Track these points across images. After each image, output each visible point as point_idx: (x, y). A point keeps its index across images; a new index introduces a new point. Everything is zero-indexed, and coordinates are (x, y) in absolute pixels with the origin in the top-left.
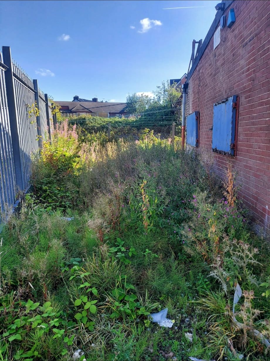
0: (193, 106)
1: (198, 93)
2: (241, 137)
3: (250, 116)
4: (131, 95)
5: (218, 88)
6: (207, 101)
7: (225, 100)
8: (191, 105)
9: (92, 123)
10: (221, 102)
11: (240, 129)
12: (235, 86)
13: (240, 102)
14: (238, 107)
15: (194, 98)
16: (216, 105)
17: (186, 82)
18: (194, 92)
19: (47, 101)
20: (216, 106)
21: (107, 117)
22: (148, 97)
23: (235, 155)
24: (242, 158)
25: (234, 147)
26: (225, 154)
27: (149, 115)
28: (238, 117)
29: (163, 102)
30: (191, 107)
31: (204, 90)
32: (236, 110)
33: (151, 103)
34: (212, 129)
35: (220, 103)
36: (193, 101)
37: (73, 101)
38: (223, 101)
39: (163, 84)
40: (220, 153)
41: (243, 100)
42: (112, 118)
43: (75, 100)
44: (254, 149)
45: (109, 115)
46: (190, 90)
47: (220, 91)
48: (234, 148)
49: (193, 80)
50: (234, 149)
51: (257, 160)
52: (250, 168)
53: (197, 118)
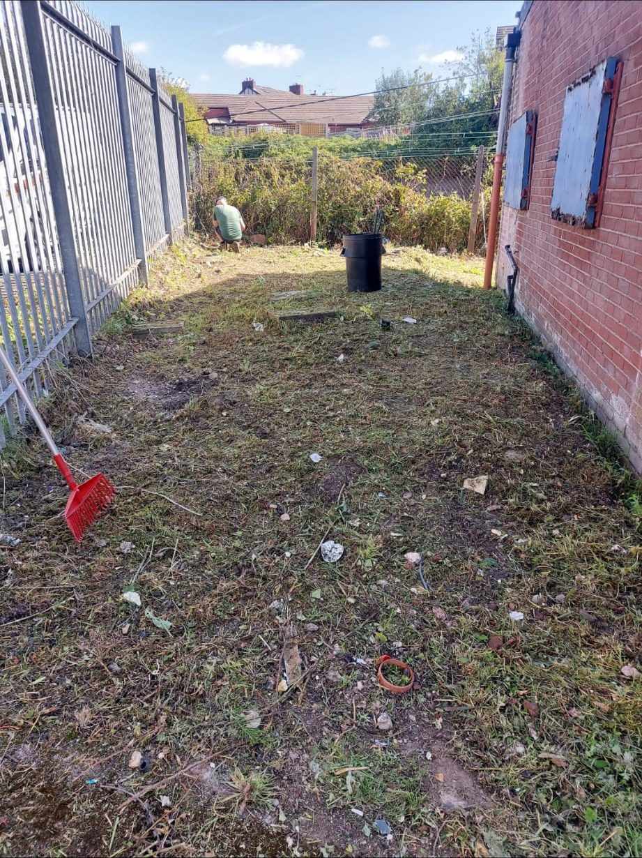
0: (525, 98)
1: (539, 58)
2: (614, 176)
3: (638, 114)
4: (388, 75)
5: (580, 41)
6: (557, 81)
7: (589, 74)
8: (521, 96)
9: (283, 152)
10: (580, 80)
11: (614, 155)
12: (618, 29)
13: (624, 76)
14: (616, 92)
15: (530, 73)
16: (570, 89)
17: (515, 29)
18: (530, 57)
19: (156, 89)
20: (570, 93)
21: (323, 134)
22: (433, 77)
23: (597, 225)
24: (609, 230)
25: (595, 203)
26: (574, 224)
27: (430, 128)
28: (615, 120)
29: (472, 92)
30: (521, 101)
31: (551, 48)
32: (611, 100)
33: (438, 96)
34: (556, 158)
35: (579, 84)
36: (527, 82)
37: (241, 93)
38: (585, 76)
39: (473, 40)
40: (566, 221)
41: (630, 70)
42: (334, 138)
43: (246, 90)
44: (636, 206)
45: (328, 130)
46: (523, 51)
47: (585, 48)
48: (595, 205)
49: (532, 20)
50: (595, 207)
51: (637, 236)
52: (622, 256)
53: (530, 129)
